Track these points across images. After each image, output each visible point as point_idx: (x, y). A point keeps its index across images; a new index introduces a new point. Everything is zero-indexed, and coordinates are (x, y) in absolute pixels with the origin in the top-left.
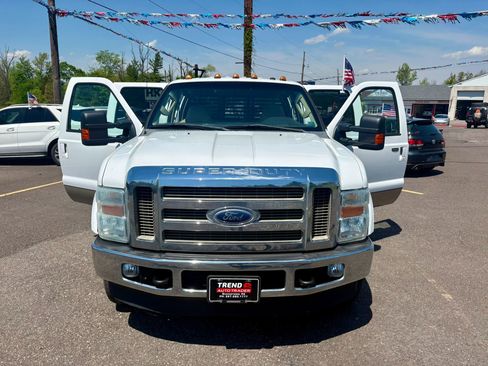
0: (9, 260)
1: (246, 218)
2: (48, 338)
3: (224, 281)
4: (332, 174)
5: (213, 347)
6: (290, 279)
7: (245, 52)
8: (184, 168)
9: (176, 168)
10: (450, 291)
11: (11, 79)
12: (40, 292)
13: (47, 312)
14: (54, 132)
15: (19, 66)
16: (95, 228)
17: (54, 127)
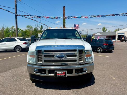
0: (5, 73)
1: (63, 57)
2: (15, 89)
3: (58, 72)
4: (83, 47)
5: (56, 90)
6: (74, 71)
7: (64, 24)
8: (49, 46)
9: (47, 46)
10: (115, 77)
11: (5, 33)
12: (13, 79)
13: (15, 84)
14: (16, 44)
15: (7, 29)
16: (28, 61)
17: (16, 43)
